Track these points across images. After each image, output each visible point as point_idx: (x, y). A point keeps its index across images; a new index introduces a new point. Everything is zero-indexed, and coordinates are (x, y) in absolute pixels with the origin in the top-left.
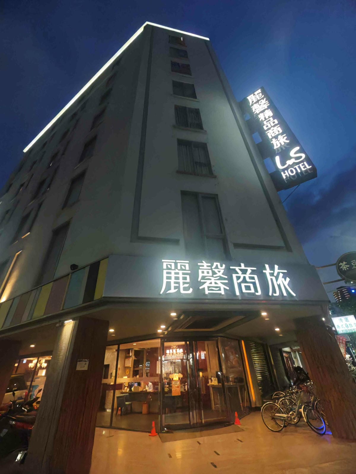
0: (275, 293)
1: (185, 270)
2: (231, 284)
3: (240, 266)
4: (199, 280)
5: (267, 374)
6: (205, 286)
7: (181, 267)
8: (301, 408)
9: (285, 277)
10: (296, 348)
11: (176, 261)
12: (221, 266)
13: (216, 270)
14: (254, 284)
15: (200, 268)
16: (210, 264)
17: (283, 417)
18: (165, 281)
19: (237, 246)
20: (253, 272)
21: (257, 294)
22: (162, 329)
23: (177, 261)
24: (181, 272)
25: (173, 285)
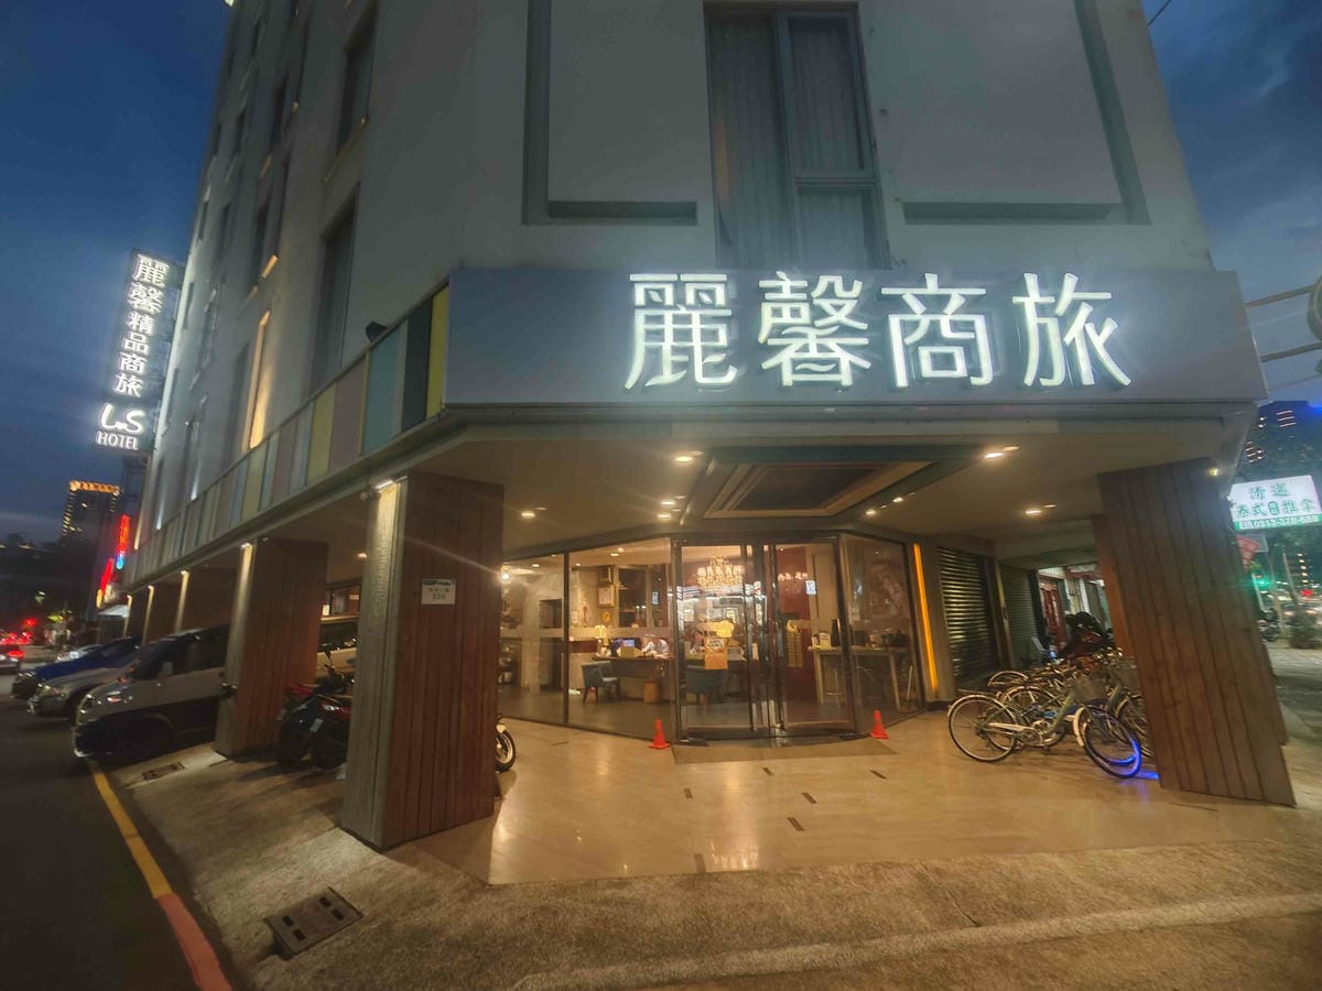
0: (1050, 376)
1: (712, 306)
2: (879, 348)
3: (922, 283)
4: (762, 339)
5: (982, 628)
6: (784, 359)
7: (698, 298)
8: (1073, 713)
9: (1097, 321)
10: (1082, 569)
11: (679, 277)
12: (848, 287)
13: (826, 304)
14: (970, 348)
15: (768, 296)
16: (803, 284)
17: (1010, 731)
18: (641, 345)
19: (918, 213)
20: (972, 305)
21: (975, 381)
22: (667, 509)
23: (684, 277)
24: (696, 315)
25: (668, 357)
